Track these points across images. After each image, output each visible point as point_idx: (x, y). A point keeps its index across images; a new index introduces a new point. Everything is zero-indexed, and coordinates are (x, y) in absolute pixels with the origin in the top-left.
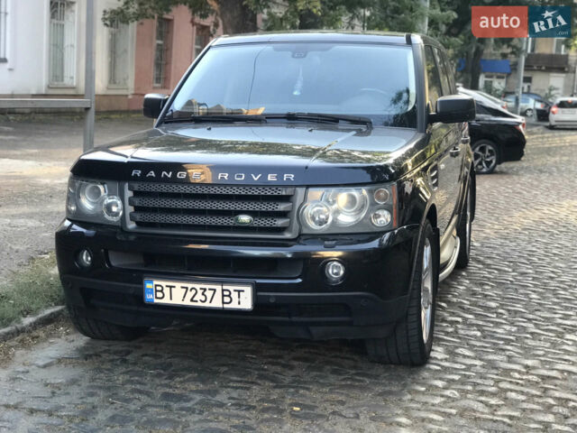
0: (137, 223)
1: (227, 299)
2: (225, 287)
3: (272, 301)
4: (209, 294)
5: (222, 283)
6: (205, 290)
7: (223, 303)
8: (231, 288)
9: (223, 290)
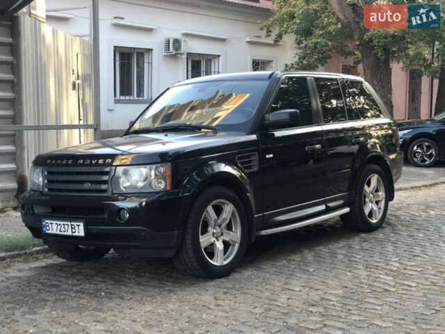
0: (49, 189)
1: (74, 230)
2: (72, 223)
3: (94, 231)
4: (66, 227)
5: (71, 221)
6: (64, 225)
7: (72, 232)
8: (75, 224)
9: (72, 225)
